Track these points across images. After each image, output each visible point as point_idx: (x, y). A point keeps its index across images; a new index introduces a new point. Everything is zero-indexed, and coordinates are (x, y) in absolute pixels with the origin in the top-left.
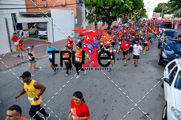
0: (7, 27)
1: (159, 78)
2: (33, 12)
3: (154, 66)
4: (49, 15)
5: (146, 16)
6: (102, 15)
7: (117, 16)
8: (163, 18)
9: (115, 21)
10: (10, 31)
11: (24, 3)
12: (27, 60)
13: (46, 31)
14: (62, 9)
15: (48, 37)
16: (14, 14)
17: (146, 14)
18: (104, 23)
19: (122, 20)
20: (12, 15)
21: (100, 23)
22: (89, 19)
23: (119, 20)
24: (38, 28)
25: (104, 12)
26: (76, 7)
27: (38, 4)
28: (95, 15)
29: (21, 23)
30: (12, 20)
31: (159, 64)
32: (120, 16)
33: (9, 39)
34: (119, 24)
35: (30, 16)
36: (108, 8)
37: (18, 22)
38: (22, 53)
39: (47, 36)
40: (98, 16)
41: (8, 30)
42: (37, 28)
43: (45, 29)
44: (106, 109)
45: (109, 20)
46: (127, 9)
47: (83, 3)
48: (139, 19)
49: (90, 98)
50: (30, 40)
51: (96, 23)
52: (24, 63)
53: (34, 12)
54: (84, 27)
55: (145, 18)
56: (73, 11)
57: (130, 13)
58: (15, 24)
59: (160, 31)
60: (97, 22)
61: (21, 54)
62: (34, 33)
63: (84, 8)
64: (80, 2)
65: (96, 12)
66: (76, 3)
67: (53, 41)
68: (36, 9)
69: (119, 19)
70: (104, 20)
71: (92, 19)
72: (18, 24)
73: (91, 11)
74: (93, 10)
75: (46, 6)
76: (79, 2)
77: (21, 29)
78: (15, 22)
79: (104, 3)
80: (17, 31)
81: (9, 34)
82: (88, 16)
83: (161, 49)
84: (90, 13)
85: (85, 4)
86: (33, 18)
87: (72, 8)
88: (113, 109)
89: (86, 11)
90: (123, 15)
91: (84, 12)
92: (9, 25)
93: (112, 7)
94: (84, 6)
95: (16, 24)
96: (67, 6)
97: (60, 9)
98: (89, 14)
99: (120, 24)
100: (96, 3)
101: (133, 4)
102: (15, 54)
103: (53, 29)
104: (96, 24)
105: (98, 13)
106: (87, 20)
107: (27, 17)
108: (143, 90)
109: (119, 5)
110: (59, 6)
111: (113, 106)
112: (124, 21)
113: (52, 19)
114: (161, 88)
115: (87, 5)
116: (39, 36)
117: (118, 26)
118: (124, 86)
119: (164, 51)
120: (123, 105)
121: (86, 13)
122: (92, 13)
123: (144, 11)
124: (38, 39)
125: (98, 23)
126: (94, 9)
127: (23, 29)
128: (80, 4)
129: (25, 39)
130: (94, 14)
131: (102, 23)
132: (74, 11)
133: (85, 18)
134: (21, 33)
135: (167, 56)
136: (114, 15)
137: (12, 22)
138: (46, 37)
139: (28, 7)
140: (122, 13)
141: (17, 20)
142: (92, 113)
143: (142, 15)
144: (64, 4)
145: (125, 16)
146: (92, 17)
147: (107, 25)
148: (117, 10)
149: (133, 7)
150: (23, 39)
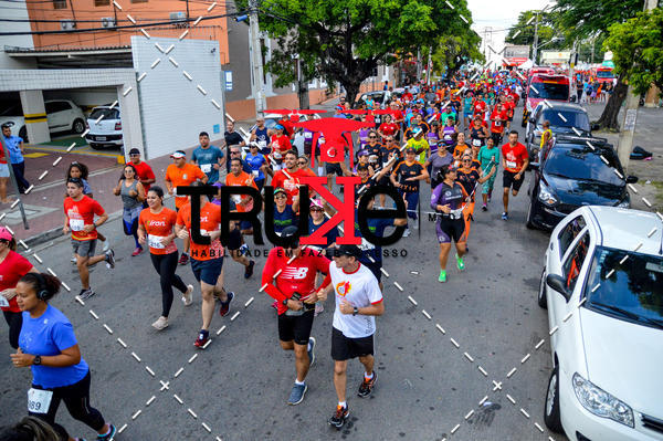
1: (531, 276)
2: (61, 48)
3: (511, 233)
4: (123, 60)
5: (482, 58)
6: (323, 56)
7: (377, 58)
8: (537, 62)
9: (371, 79)
11: (25, 15)
12: (44, 232)
13: (114, 121)
14: (171, 37)
17: (481, 50)
18: (331, 85)
19: (397, 73)
21: (317, 85)
22: (275, 71)
23: (387, 73)
24: (85, 109)
25: (329, 43)
26: (225, 26)
27: (80, 16)
28: (298, 56)
29: (16, 89)
31: (530, 226)
34: (385, 89)
35: (49, 63)
36: (344, 30)
38: (25, 206)
39: (120, 137)
40: (308, 60)
42: (80, 110)
43: (112, 114)
45: (350, 74)
46: (412, 32)
47: (250, 11)
48: (458, 67)
49: (288, 360)
50: (53, 155)
51: (304, 86)
52: (34, 245)
53: (65, 47)
54: (260, 102)
55: (476, 65)
56: (216, 44)
57: (424, 48)
59: (529, 110)
60: (306, 80)
61: (22, 210)
62: (70, 127)
63: (254, 33)
64: (242, 11)
65: (299, 47)
66: (224, 13)
67: (145, 155)
68: (75, 37)
69: (387, 68)
70: (332, 74)
71: (287, 70)
73: (281, 43)
74: (289, 38)
75: (111, 25)
76: (236, 11)
77: (18, 112)
79: (329, 13)
82: (273, 62)
83: (533, 171)
84: (279, 48)
85: (259, 18)
86: (63, 71)
87: (211, 30)
88: (374, 397)
89: (262, 41)
90: (399, 54)
91: (258, 43)
93: (357, 27)
94: (257, 25)
96: (191, 24)
97: (167, 36)
98: (275, 52)
99: (391, 89)
100: (300, 11)
101: (431, 16)
103: (141, 112)
104: (302, 91)
105: (307, 48)
106: (268, 74)
107: (40, 68)
108: (478, 322)
109: (382, 18)
110: (163, 27)
112: (404, 77)
113: (137, 74)
114: (540, 310)
115: (266, 21)
116: (89, 141)
117: (383, 95)
119: (544, 180)
120: (409, 378)
121: (264, 50)
122: (286, 49)
123: (474, 39)
124: (86, 151)
125: (310, 86)
126: (292, 34)
127: (26, 112)
128: (239, 18)
129: (33, 151)
130: (294, 52)
131: (324, 85)
132: (221, 44)
133: (261, 69)
134: (15, 130)
135: (554, 196)
136: (368, 54)
138: (117, 142)
139: (42, 27)
140: (393, 46)
142: (298, 415)
143: (467, 55)
144: (182, 16)
145: (405, 57)
146: (287, 62)
147: (341, 91)
148: (375, 39)
149: (434, 27)
150: (25, 152)
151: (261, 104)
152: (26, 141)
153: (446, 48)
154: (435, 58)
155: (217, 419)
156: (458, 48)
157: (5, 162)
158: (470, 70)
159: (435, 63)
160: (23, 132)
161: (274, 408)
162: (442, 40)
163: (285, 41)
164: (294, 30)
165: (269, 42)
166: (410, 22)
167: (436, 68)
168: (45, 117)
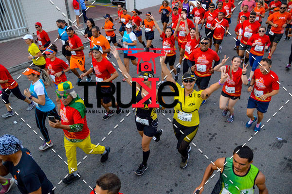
15: (126, 1)
33: (67, 5)
50: (97, 7)
116: (112, 1)
124: (110, 5)
129: (89, 5)
150: (86, 5)
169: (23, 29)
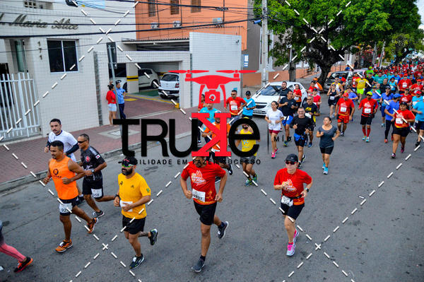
0: (97, 71)
2: (150, 39)
4: (184, 46)
6: (308, 46)
7: (345, 49)
9: (339, 63)
10: (100, 79)
11: (134, 21)
12: (132, 145)
13: (177, 82)
14: (213, 33)
15: (180, 94)
16: (113, 44)
18: (311, 66)
20: (108, 47)
21: (302, 66)
22: (276, 55)
23: (350, 59)
24: (159, 74)
26: (246, 27)
27: (162, 21)
28: (291, 46)
29: (125, 62)
30: (107, 56)
32: (353, 48)
33: (98, 97)
35: (143, 47)
37: (118, 62)
39: (177, 92)
40: (299, 49)
41: (97, 77)
42: (156, 75)
43: (174, 78)
44: (308, 277)
45: (324, 59)
46: (372, 31)
47: (263, 18)
48: (404, 56)
49: (269, 244)
50: (139, 100)
51: (293, 66)
53: (152, 39)
54: (264, 75)
55: (419, 54)
56: (239, 38)
57: (379, 42)
58: (112, 65)
60: (295, 62)
62: (149, 85)
63: (264, 31)
64: (258, 17)
65: (293, 40)
66: (246, 18)
67: (191, 104)
68: (158, 32)
69: (351, 56)
70: (312, 59)
71: (284, 55)
72: (118, 64)
73: (280, 38)
74: (286, 35)
75: (178, 26)
76: (253, 17)
77: (124, 75)
78: (113, 61)
79: (314, 18)
80: (115, 79)
81: (98, 87)
82: (274, 50)
84: (278, 41)
85: (268, 22)
86: (151, 52)
87: (237, 29)
88: (325, 279)
89: (269, 36)
90: (361, 46)
91: (266, 38)
92: (99, 68)
93: (333, 28)
94: (266, 26)
95: (114, 65)
96: (225, 25)
97: (211, 32)
98: (276, 44)
100: (295, 17)
101: (388, 20)
102: (107, 130)
104: (292, 69)
105: (298, 41)
106: (271, 58)
107: (138, 50)
108: (408, 239)
109: (351, 22)
110: (208, 27)
111: (325, 271)
112: (363, 62)
113: (191, 55)
115: (273, 24)
116: (160, 93)
117: (347, 74)
118: (355, 224)
121: (270, 42)
122: (284, 42)
123: (420, 35)
124: (157, 99)
125: (297, 66)
126: (288, 32)
127: (128, 75)
128: (255, 22)
129: (129, 97)
130: (289, 43)
131: (307, 65)
132: (242, 38)
133: (267, 54)
136: (339, 46)
137: (108, 62)
138: (176, 95)
139: (141, 28)
140: (357, 41)
141: (118, 56)
143: (413, 47)
144: (220, 20)
145: (365, 48)
146: (283, 50)
147: (318, 70)
148: (345, 35)
149: (389, 27)
150: (125, 98)
151: (265, 75)
152: (126, 92)
153: (396, 42)
154: (387, 49)
155: (221, 273)
156: (406, 42)
157: (115, 103)
158: (413, 58)
159: (387, 53)
160: (125, 86)
161: (258, 273)
162: (395, 37)
163: (283, 36)
164: (290, 30)
165: (273, 37)
166: (371, 25)
167: (387, 56)
168: (137, 78)
169: (34, 128)
